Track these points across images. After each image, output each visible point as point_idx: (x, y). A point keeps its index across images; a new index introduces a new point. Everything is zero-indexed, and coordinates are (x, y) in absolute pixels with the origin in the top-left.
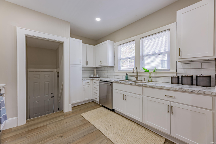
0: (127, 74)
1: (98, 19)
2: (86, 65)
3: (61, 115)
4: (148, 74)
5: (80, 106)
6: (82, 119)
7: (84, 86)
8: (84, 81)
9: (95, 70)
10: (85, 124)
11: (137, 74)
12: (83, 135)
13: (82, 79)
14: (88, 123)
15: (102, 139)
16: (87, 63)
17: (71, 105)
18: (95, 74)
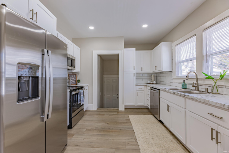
0: (184, 81)
1: (145, 26)
2: (141, 71)
3: (116, 112)
4: (212, 82)
5: (133, 109)
6: (127, 118)
7: (137, 91)
8: (137, 86)
9: (153, 76)
10: (127, 123)
11: (197, 81)
12: (120, 129)
13: (135, 84)
14: (129, 123)
15: (131, 138)
16: (142, 69)
17: (124, 105)
18: (153, 80)
